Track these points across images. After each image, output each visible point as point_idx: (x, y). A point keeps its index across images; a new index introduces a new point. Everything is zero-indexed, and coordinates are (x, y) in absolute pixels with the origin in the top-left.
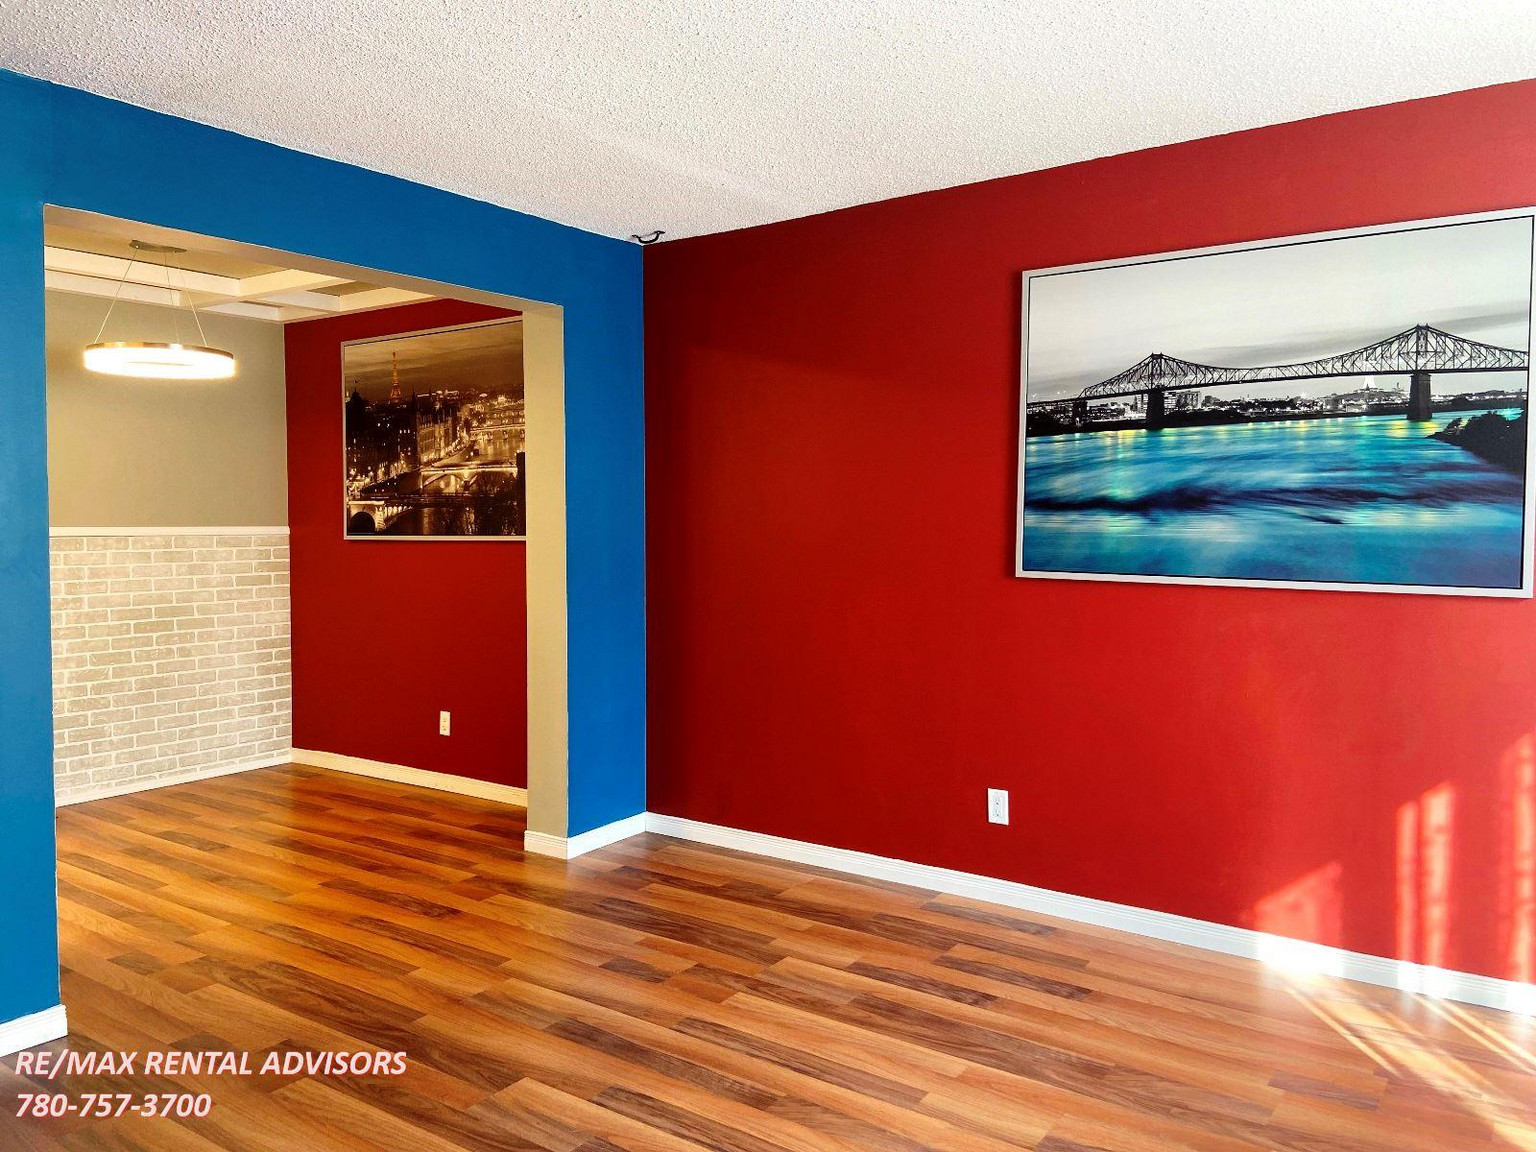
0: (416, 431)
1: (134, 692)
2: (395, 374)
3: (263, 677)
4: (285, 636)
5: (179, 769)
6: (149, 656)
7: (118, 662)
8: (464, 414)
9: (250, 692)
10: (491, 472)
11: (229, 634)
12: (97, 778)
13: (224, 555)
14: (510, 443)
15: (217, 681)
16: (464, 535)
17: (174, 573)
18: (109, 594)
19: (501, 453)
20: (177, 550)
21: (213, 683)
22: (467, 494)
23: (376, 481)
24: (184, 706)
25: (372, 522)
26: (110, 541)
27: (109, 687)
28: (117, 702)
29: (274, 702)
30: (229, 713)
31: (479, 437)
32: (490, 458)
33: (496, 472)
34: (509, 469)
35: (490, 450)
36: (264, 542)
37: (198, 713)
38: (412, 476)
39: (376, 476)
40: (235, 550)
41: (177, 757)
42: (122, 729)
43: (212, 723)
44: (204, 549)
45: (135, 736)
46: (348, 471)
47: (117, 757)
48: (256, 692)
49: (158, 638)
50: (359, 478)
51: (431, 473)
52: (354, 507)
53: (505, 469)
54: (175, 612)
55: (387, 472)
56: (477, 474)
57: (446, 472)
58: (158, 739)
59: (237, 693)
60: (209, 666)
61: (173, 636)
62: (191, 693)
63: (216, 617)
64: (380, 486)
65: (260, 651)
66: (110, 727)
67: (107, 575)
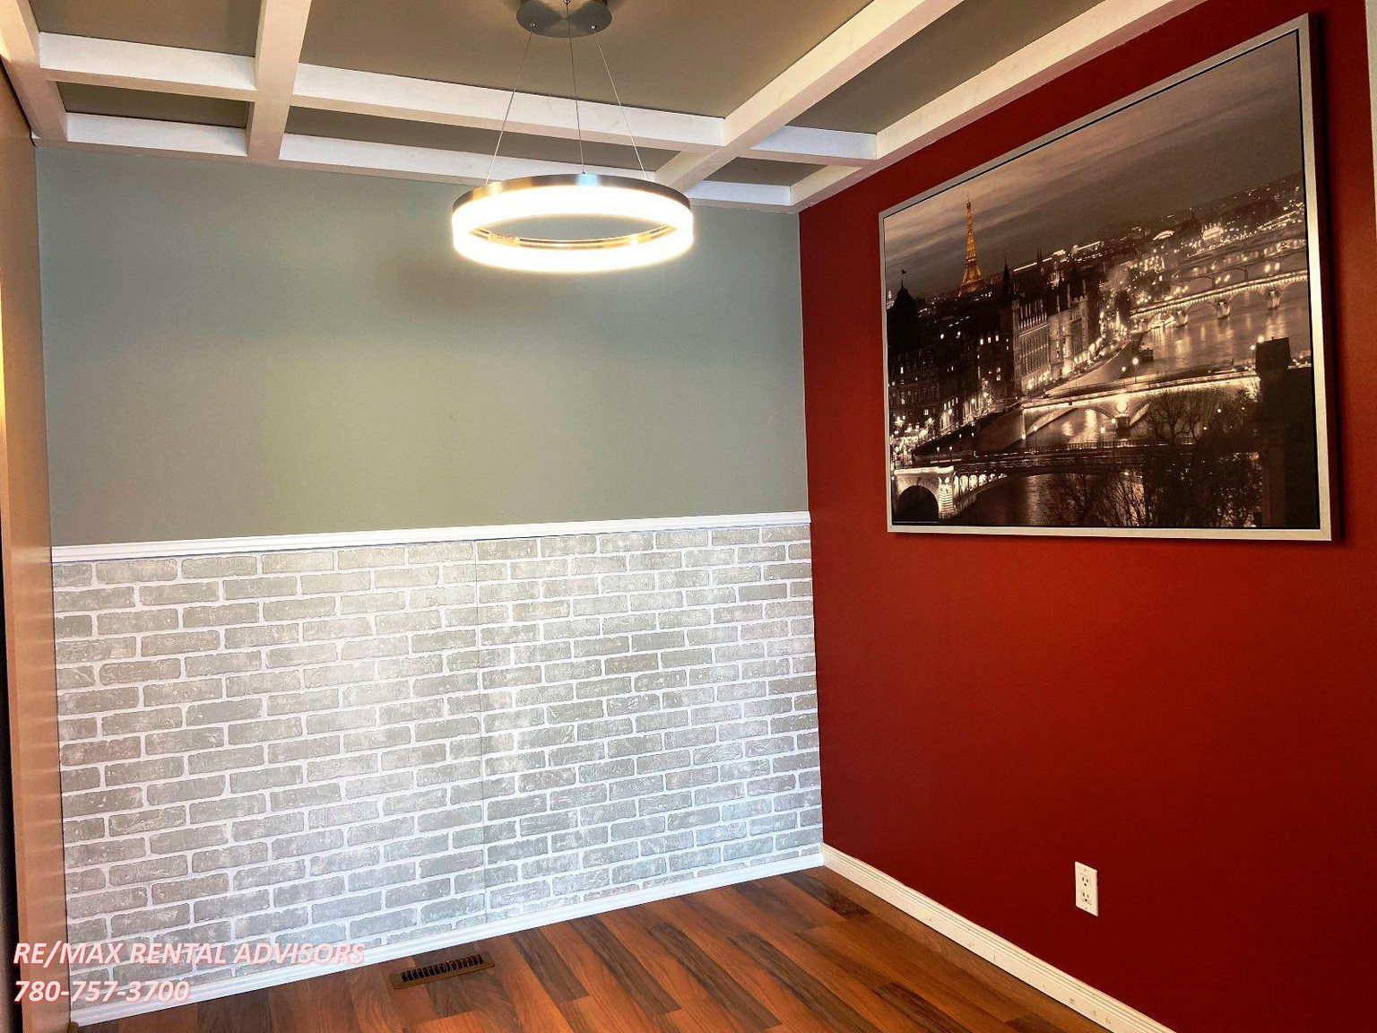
0: (1011, 337)
1: (607, 760)
2: (971, 241)
3: (781, 735)
4: (806, 674)
5: (670, 874)
6: (625, 707)
7: (585, 716)
8: (1116, 282)
9: (764, 758)
10: (1184, 395)
11: (732, 672)
12: (560, 887)
13: (723, 556)
14: (1236, 322)
15: (718, 743)
16: (1121, 526)
17: (657, 584)
18: (571, 618)
19: (1212, 349)
20: (660, 551)
21: (712, 745)
22: (1124, 443)
23: (938, 433)
24: (675, 780)
25: (932, 501)
26: (572, 542)
27: (572, 755)
28: (585, 774)
29: (797, 773)
30: (734, 790)
31: (1151, 325)
32: (1181, 365)
33: (1198, 394)
34: (1234, 383)
35: (1182, 347)
36: (776, 534)
37: (693, 790)
38: (1007, 416)
39: (937, 426)
40: (736, 548)
41: (667, 856)
42: (592, 815)
43: (712, 806)
44: (696, 550)
45: (609, 825)
46: (892, 420)
47: (586, 858)
48: (771, 758)
49: (637, 680)
50: (909, 430)
51: (1041, 412)
52: (902, 478)
53: (1222, 384)
54: (659, 641)
55: (958, 415)
56: (1149, 400)
57: (1075, 404)
58: (640, 829)
59: (745, 759)
60: (707, 720)
61: (658, 676)
62: (682, 760)
63: (713, 647)
64: (944, 442)
65: (775, 697)
66: (576, 812)
67: (568, 592)
